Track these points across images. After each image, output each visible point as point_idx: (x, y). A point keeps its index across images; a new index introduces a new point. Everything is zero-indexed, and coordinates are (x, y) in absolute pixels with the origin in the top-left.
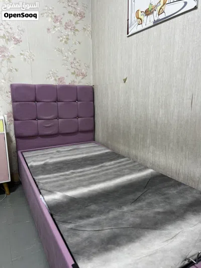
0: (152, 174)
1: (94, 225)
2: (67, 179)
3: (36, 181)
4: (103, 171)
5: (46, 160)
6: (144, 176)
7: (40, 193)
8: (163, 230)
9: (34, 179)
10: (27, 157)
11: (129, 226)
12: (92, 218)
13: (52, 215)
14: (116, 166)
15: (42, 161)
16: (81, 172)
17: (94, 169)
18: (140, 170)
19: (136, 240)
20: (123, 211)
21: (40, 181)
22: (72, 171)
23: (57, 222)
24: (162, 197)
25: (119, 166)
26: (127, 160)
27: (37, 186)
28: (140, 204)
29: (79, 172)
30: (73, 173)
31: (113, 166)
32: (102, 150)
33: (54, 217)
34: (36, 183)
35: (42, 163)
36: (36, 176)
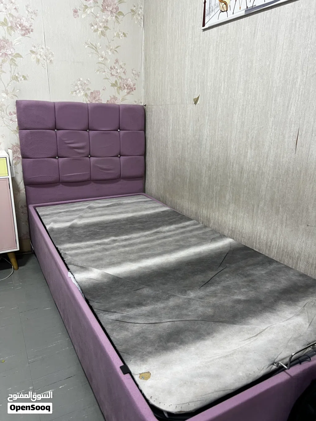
0: (230, 245)
1: (148, 316)
2: (106, 250)
3: (61, 251)
4: (158, 239)
5: (73, 220)
6: (219, 248)
7: (68, 269)
8: (245, 324)
9: (57, 248)
10: (44, 215)
11: (197, 319)
12: (145, 305)
13: (87, 301)
14: (178, 232)
15: (67, 221)
16: (126, 240)
17: (146, 236)
18: (214, 240)
19: (206, 338)
20: (189, 297)
21: (67, 252)
22: (113, 238)
23: (95, 310)
24: (245, 279)
25: (183, 233)
26: (195, 224)
27: (62, 258)
28: (212, 288)
29: (123, 240)
30: (115, 241)
31: (173, 233)
32: (158, 207)
33: (91, 304)
34: (60, 254)
35: (68, 224)
36: (60, 244)
